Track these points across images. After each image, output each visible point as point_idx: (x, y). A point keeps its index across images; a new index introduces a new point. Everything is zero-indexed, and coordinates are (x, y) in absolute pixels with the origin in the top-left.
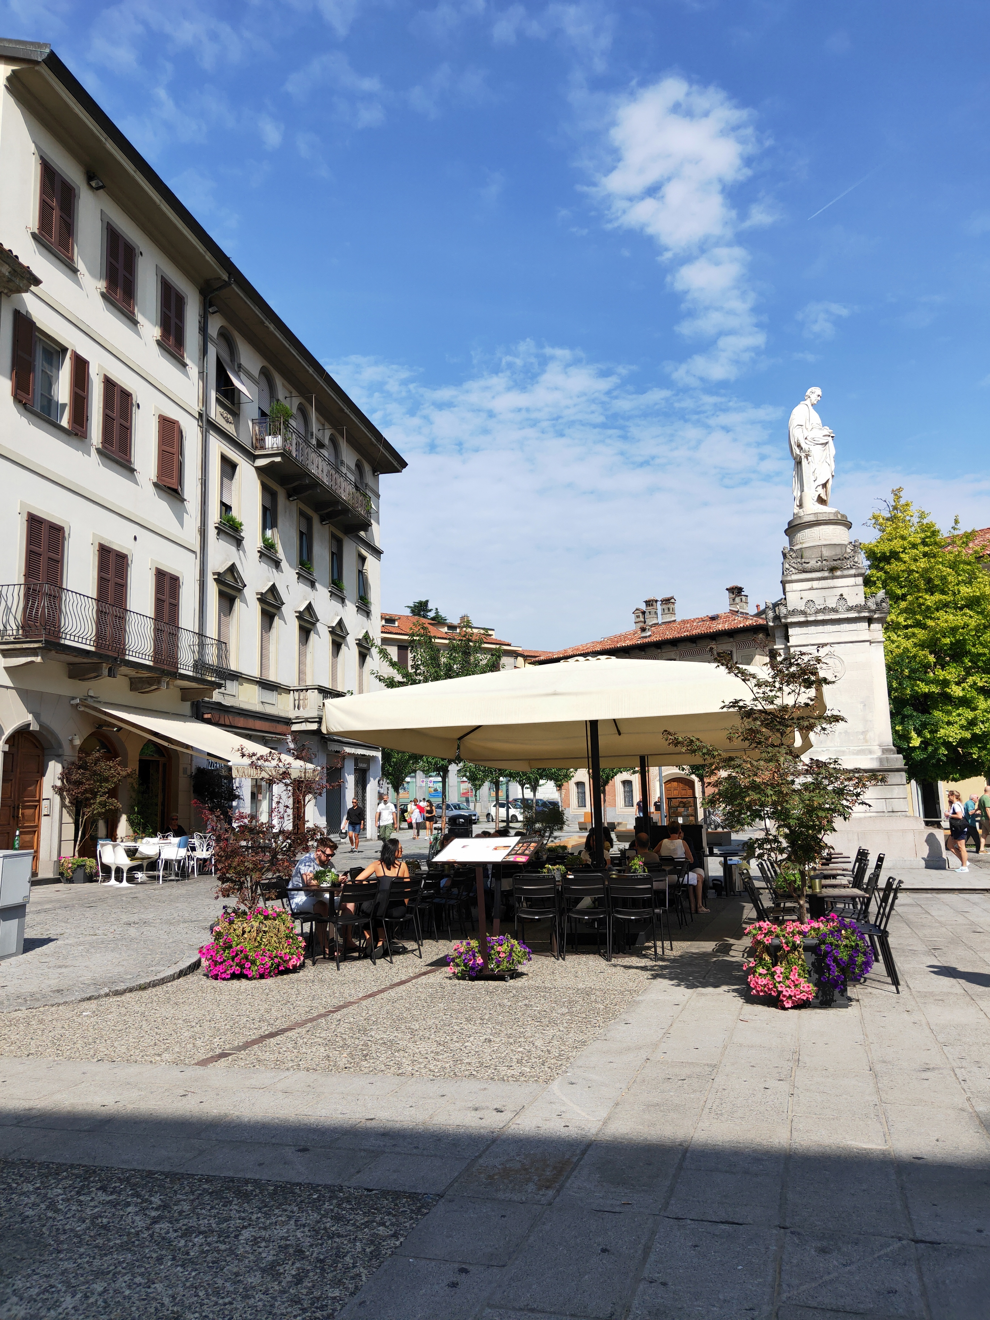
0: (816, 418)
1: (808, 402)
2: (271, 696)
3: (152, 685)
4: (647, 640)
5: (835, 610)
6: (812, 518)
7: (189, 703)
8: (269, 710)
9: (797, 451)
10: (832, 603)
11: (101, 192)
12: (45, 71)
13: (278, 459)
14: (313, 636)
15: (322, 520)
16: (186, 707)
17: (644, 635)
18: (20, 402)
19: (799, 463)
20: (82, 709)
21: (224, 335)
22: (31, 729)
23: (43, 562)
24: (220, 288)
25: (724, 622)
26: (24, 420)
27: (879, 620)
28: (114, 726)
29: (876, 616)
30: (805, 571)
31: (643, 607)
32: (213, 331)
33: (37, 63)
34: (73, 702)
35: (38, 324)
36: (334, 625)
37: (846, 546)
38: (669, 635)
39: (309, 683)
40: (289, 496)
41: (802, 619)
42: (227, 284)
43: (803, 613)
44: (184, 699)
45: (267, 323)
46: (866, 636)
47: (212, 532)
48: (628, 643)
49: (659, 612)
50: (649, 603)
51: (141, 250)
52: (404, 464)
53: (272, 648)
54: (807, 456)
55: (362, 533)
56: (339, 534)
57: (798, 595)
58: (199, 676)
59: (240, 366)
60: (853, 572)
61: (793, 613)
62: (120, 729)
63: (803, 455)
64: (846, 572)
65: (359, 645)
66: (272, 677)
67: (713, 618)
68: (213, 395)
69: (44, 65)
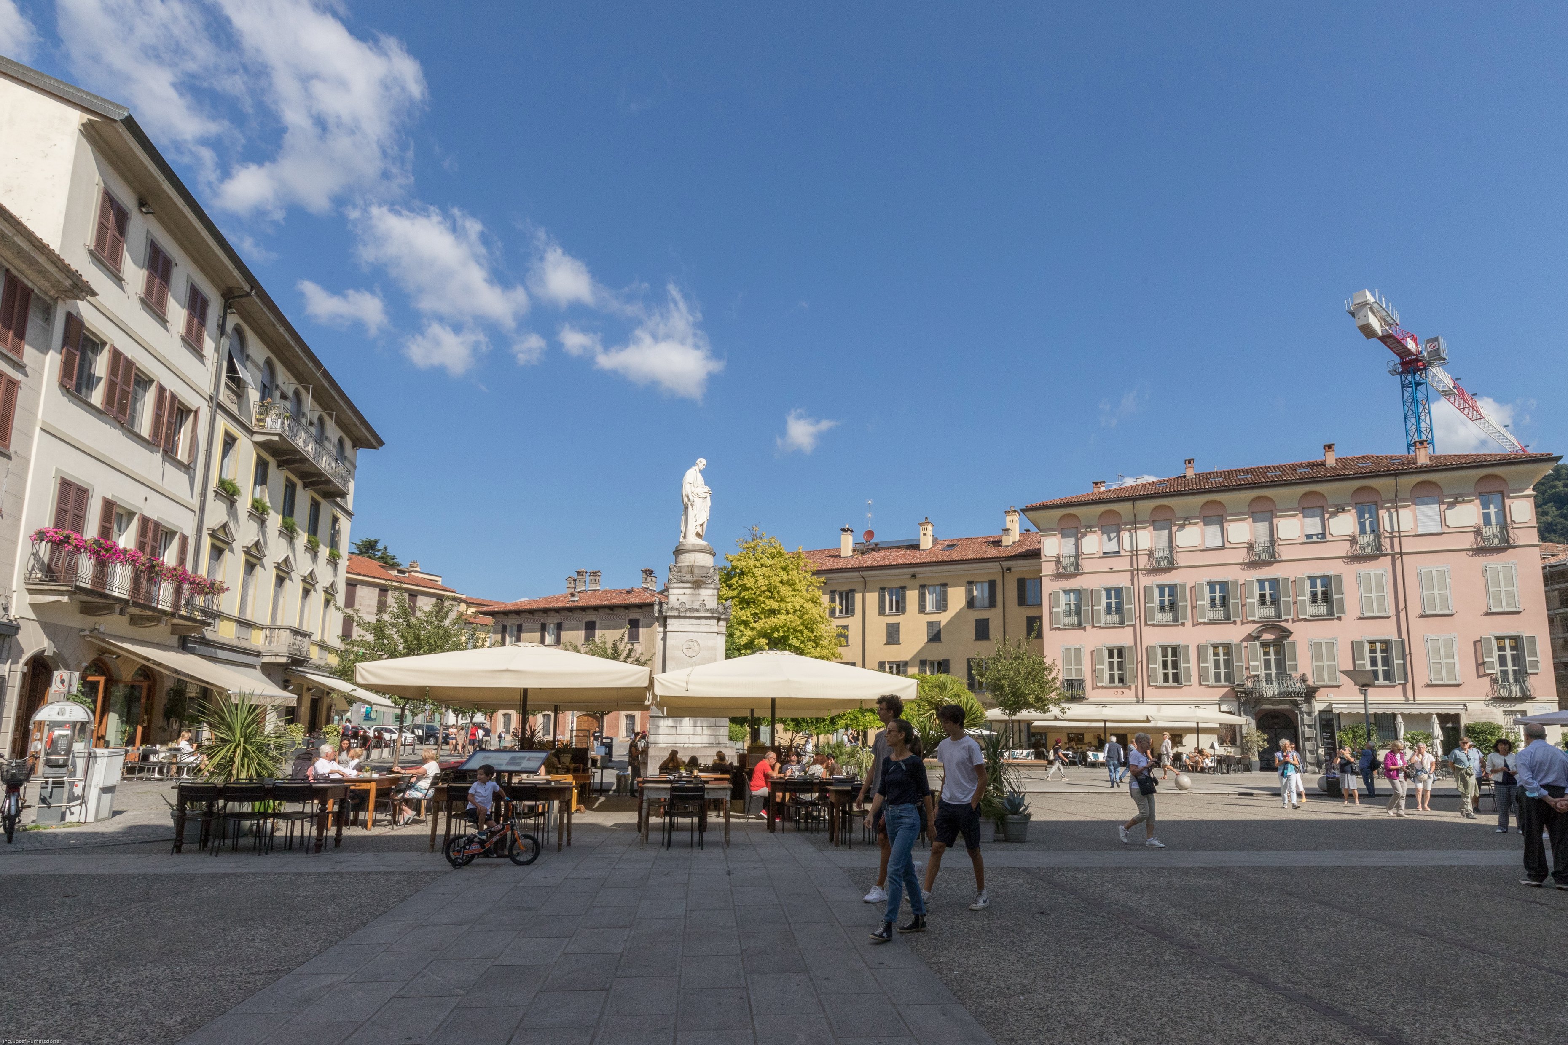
0: (700, 479)
1: (696, 468)
2: (244, 632)
3: (151, 622)
4: (575, 604)
5: (698, 611)
6: (690, 547)
7: (177, 637)
8: (244, 644)
9: (686, 500)
10: (696, 606)
11: (150, 216)
12: (122, 129)
13: (276, 438)
14: (287, 582)
15: (305, 486)
16: (174, 640)
17: (572, 599)
18: (64, 386)
19: (687, 508)
20: (89, 639)
21: (238, 330)
22: (46, 654)
23: (69, 517)
24: (241, 296)
25: (637, 596)
26: (65, 399)
27: (724, 619)
28: (113, 653)
29: (723, 617)
30: (682, 582)
31: (575, 576)
32: (229, 328)
33: (115, 121)
34: (82, 633)
35: (87, 324)
36: (306, 574)
37: (709, 568)
38: (594, 602)
39: (279, 623)
40: (279, 466)
41: (676, 614)
42: (248, 295)
43: (678, 610)
44: (173, 633)
45: (278, 326)
46: (715, 629)
47: (210, 495)
48: (559, 605)
49: (588, 581)
50: (579, 573)
51: (177, 262)
52: (381, 443)
53: (251, 592)
54: (692, 505)
55: (339, 500)
56: (318, 498)
57: (676, 597)
58: (188, 615)
59: (248, 357)
60: (712, 586)
61: (672, 609)
62: (119, 656)
63: (689, 504)
64: (707, 586)
65: (326, 592)
66: (248, 616)
67: (628, 592)
68: (224, 379)
69: (120, 123)
